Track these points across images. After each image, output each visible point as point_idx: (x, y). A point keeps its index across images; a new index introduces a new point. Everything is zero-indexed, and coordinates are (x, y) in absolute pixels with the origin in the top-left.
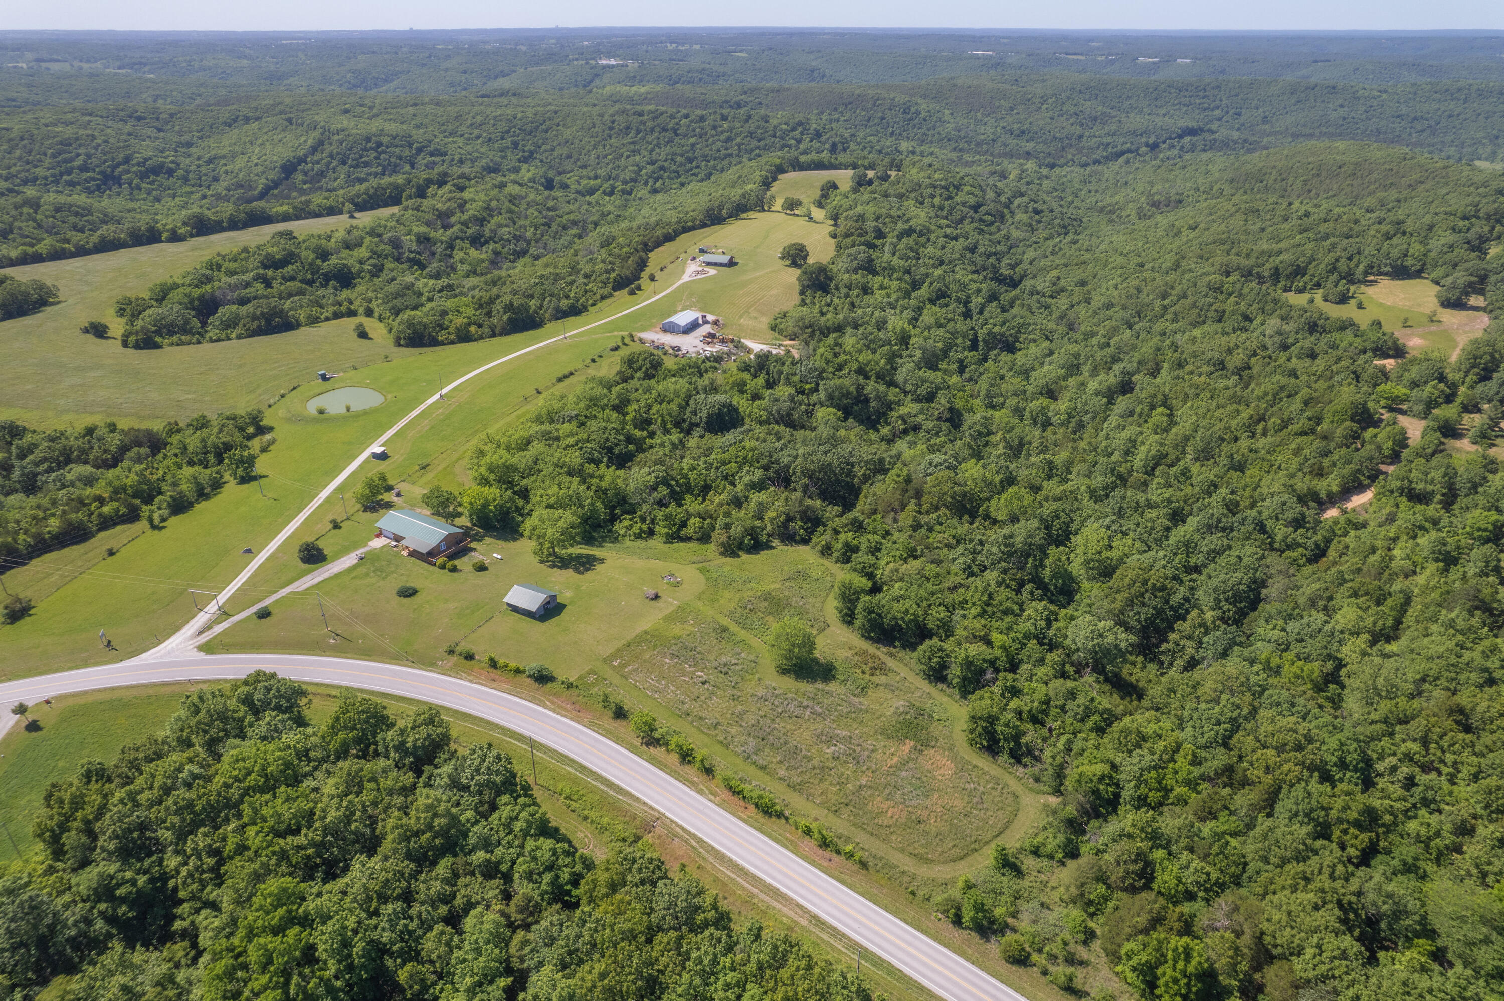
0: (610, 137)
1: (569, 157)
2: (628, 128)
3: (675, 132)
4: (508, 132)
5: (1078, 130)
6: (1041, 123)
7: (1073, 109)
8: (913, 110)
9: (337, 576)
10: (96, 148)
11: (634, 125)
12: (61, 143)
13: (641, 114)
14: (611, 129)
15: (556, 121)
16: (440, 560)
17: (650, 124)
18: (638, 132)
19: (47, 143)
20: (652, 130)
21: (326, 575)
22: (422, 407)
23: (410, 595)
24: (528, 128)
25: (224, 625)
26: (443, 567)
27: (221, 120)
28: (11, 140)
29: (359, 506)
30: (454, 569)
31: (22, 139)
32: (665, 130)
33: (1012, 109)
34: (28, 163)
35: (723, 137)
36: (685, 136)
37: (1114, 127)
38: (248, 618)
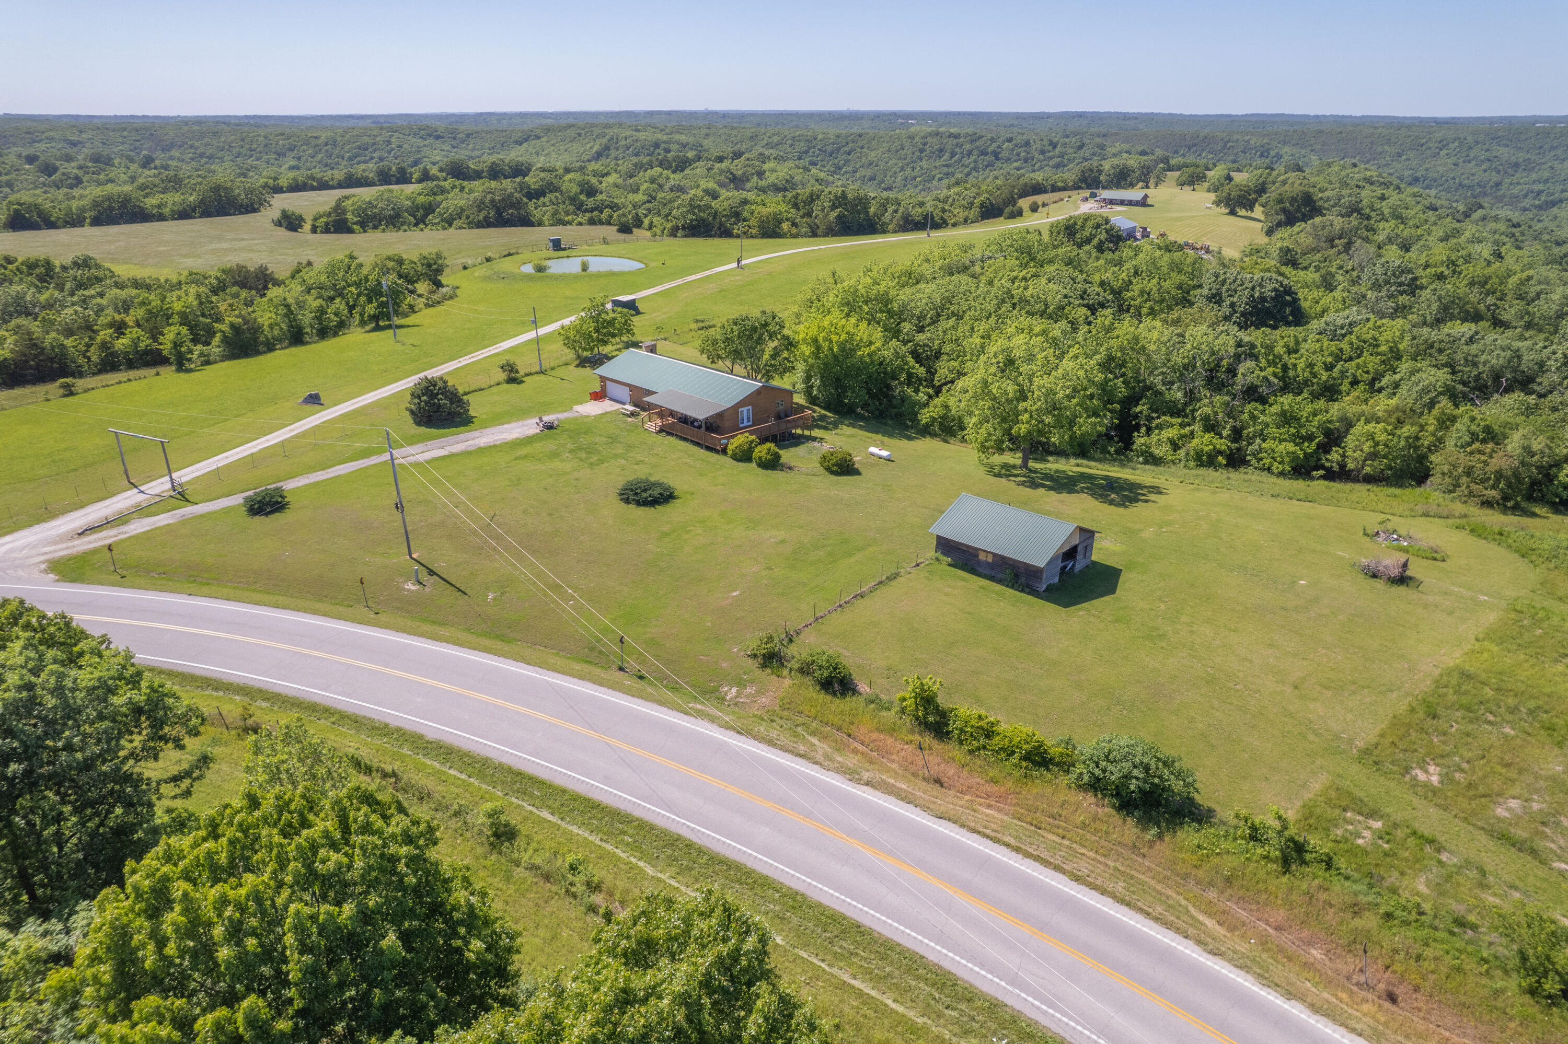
0: (921, 160)
1: (872, 179)
2: (941, 151)
3: (996, 155)
4: (806, 152)
5: (1495, 177)
6: (1441, 169)
7: (1483, 155)
8: (1273, 153)
9: (481, 451)
10: (389, 152)
11: (949, 147)
12: (359, 148)
13: (957, 136)
14: (922, 151)
15: (860, 144)
16: (739, 441)
17: (967, 147)
18: (953, 155)
19: (347, 148)
20: (970, 153)
21: (457, 448)
22: (707, 273)
23: (654, 502)
24: (829, 149)
25: (163, 520)
26: (744, 456)
27: (513, 139)
28: (317, 145)
29: (570, 355)
30: (772, 464)
31: (326, 145)
32: (984, 153)
33: (1399, 155)
34: (326, 165)
35: (1051, 163)
36: (1008, 160)
37: (1546, 174)
38: (227, 511)
